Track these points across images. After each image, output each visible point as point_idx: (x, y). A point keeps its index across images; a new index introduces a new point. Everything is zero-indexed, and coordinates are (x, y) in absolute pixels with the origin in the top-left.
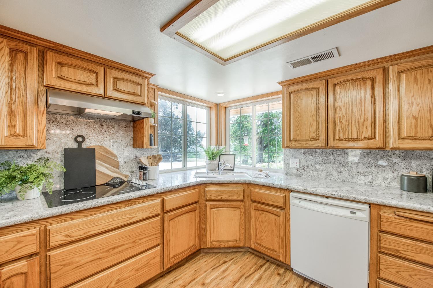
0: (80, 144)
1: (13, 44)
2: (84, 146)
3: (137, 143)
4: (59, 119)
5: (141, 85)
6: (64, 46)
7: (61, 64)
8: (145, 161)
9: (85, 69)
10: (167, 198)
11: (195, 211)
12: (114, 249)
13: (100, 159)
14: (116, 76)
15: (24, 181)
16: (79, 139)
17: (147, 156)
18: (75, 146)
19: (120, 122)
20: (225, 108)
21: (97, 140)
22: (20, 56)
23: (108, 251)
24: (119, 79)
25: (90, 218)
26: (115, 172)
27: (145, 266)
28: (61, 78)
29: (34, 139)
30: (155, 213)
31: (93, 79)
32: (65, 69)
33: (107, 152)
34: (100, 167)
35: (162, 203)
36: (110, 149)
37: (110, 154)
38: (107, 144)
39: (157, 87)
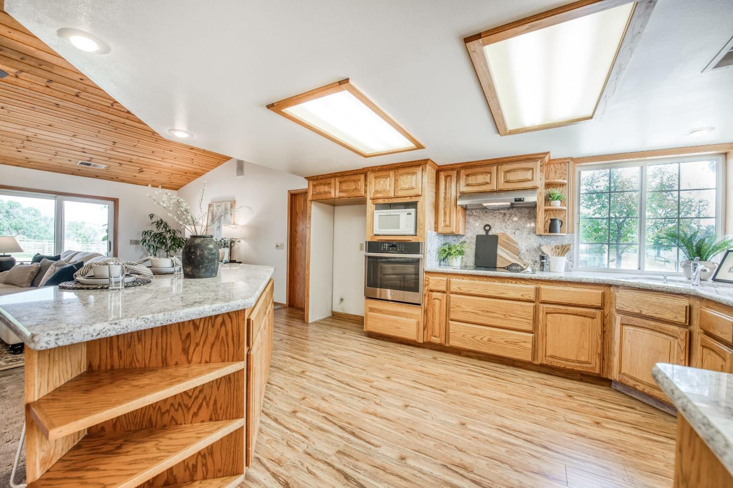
0: (487, 231)
1: (446, 174)
2: (490, 233)
4: (474, 214)
5: (532, 169)
6: (469, 162)
7: (468, 176)
8: (546, 250)
9: (482, 173)
10: (543, 287)
11: (594, 318)
12: (487, 312)
13: (502, 246)
14: (505, 170)
16: (488, 229)
17: (555, 245)
18: (484, 233)
19: (523, 209)
21: (501, 228)
22: (449, 179)
23: (483, 311)
24: (510, 171)
25: (473, 281)
26: (514, 258)
27: (515, 343)
28: (468, 185)
30: (527, 297)
31: (488, 179)
32: (470, 178)
33: (509, 239)
34: (501, 252)
35: (538, 291)
36: (512, 237)
37: (512, 241)
38: (509, 232)
39: (572, 159)
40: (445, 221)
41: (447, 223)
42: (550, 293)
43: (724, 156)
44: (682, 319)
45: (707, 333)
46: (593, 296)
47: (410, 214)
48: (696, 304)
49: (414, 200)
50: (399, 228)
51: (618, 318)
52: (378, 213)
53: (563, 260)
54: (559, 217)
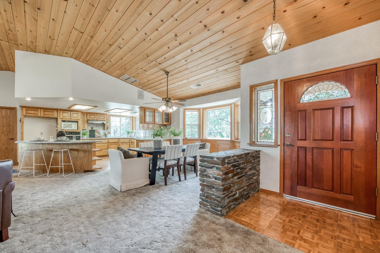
0: (92, 129)
1: (84, 114)
2: (93, 129)
3: (104, 129)
4: (89, 125)
5: (104, 116)
6: (90, 112)
7: (89, 115)
8: (106, 133)
9: (93, 115)
10: (109, 140)
11: (117, 144)
15: (84, 135)
16: (92, 128)
17: (108, 132)
18: (91, 129)
19: (100, 125)
20: (135, 118)
21: (95, 128)
24: (100, 116)
26: (99, 135)
28: (89, 118)
29: (86, 128)
30: (106, 142)
31: (94, 117)
32: (90, 116)
33: (97, 131)
34: (96, 134)
35: (108, 141)
36: (98, 130)
37: (98, 131)
38: (97, 129)
39: (110, 115)
40: (83, 126)
41: (84, 127)
42: (110, 141)
43: (130, 118)
44: (129, 142)
45: (132, 143)
46: (117, 141)
47: (76, 124)
48: (130, 139)
49: (77, 120)
50: (72, 128)
51: (121, 143)
52: (63, 123)
53: (110, 135)
54: (108, 126)
